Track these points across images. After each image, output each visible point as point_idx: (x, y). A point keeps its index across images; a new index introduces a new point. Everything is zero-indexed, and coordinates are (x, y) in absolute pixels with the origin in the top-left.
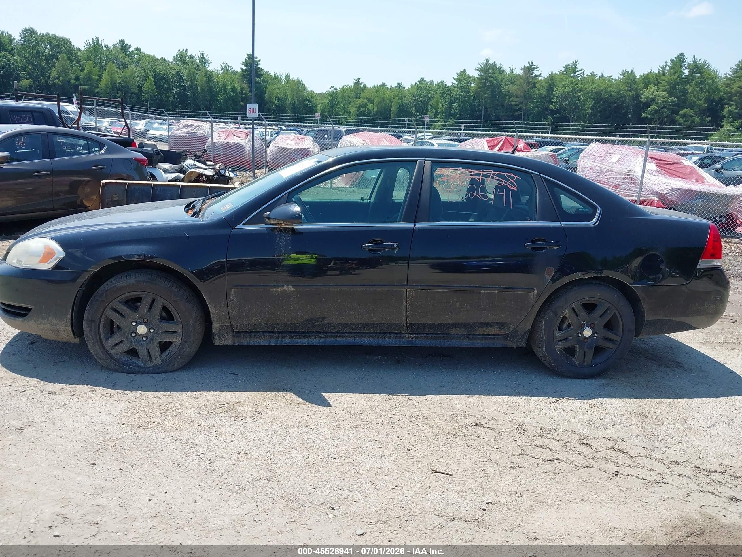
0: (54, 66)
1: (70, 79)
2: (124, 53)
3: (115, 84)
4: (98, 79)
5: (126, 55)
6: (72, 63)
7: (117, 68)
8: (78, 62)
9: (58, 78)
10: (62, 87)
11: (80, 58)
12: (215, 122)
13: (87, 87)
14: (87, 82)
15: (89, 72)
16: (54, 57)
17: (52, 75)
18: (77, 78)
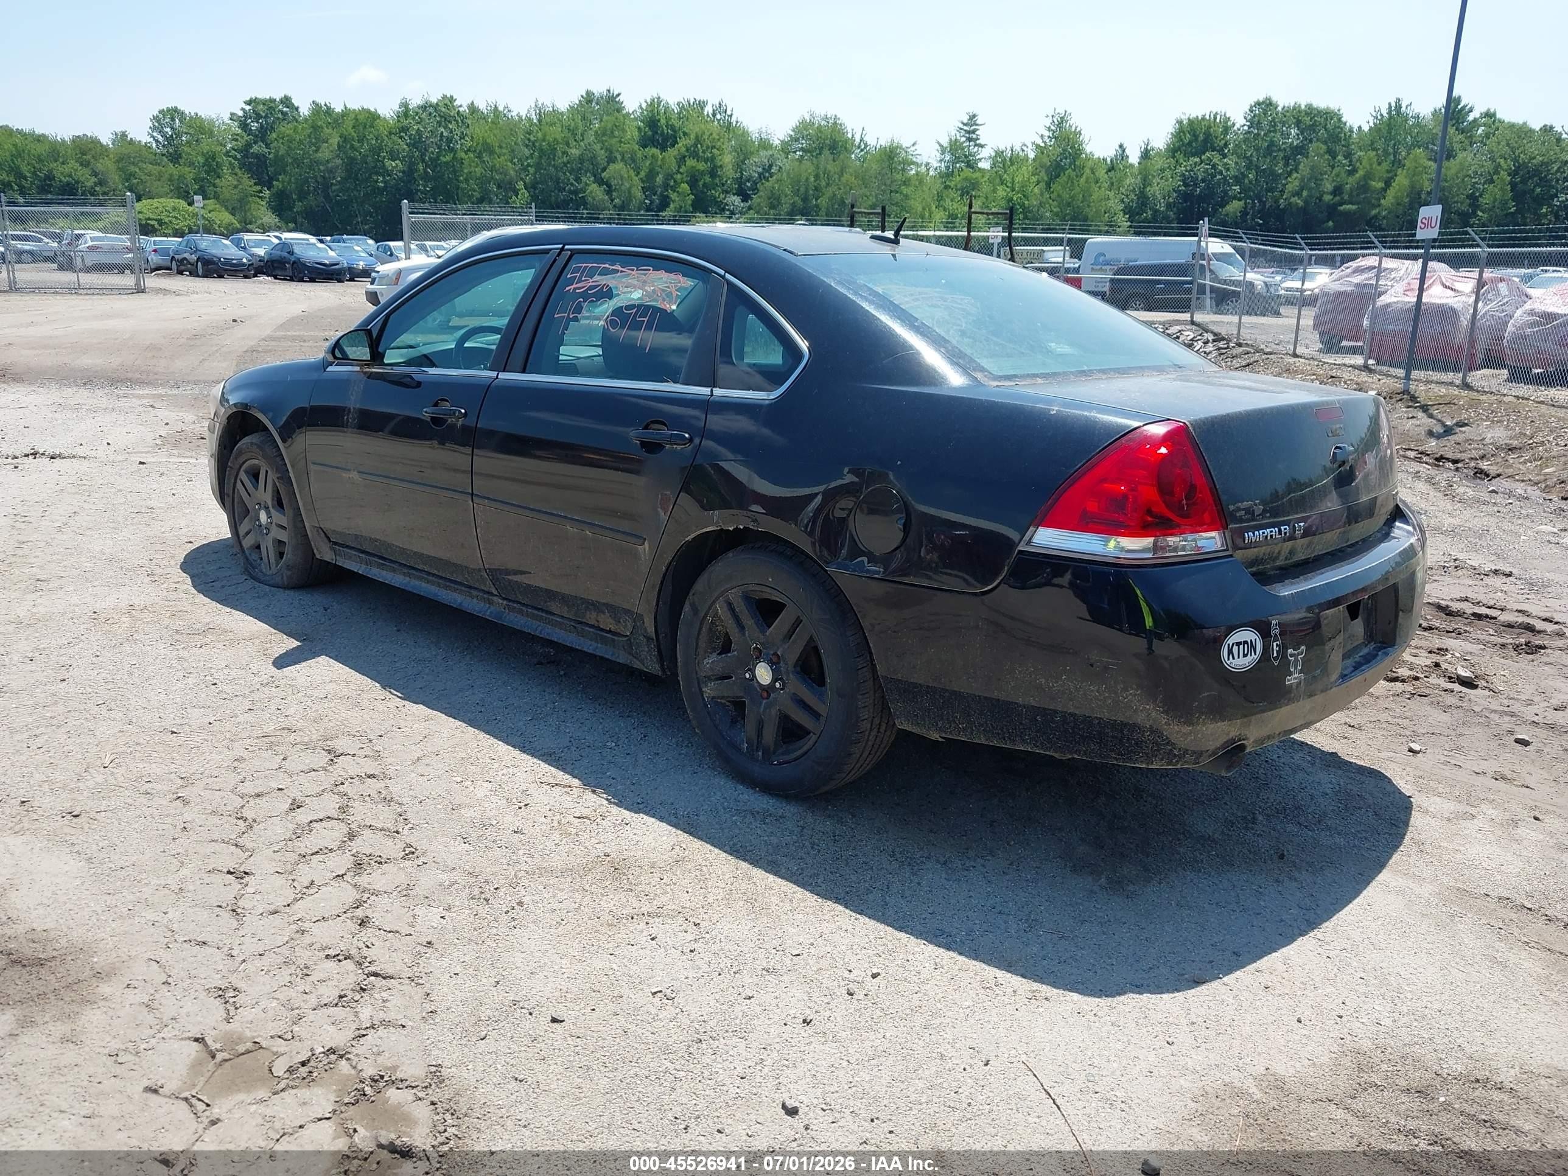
0: (1296, 170)
1: (1324, 193)
2: (1453, 125)
3: (1419, 194)
4: (1382, 188)
5: (1457, 129)
6: (1334, 158)
7: (1430, 159)
8: (1348, 155)
9: (1298, 194)
10: (1304, 210)
11: (1353, 147)
12: (1386, 256)
13: (1354, 207)
14: (1358, 195)
15: (1365, 176)
16: (1300, 150)
17: (1289, 187)
18: (1337, 191)
